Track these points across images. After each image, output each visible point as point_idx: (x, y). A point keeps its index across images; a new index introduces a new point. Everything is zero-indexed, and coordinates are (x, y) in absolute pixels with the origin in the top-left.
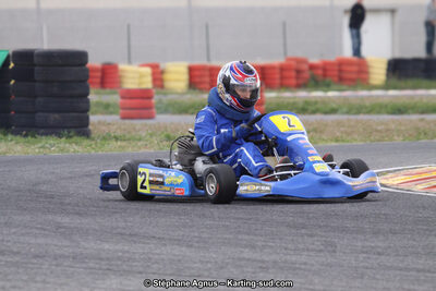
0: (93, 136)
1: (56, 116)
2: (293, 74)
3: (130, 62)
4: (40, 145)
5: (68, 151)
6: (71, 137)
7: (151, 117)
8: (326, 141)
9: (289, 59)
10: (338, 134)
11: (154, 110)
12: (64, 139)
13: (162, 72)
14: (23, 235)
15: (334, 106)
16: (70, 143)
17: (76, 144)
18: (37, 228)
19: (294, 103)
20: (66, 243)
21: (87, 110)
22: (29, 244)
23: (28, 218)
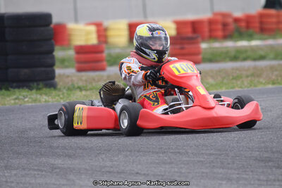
0: (59, 87)
1: (26, 71)
2: (220, 27)
3: (76, 21)
4: (14, 97)
5: (40, 101)
6: (40, 89)
7: (103, 69)
8: (264, 84)
9: (215, 14)
10: (274, 77)
11: (105, 63)
12: (34, 91)
13: (106, 30)
14: (23, 176)
15: (262, 53)
16: (41, 95)
17: (46, 94)
18: (35, 170)
19: (227, 52)
20: (64, 182)
21: (52, 65)
22: (30, 184)
23: (24, 161)
